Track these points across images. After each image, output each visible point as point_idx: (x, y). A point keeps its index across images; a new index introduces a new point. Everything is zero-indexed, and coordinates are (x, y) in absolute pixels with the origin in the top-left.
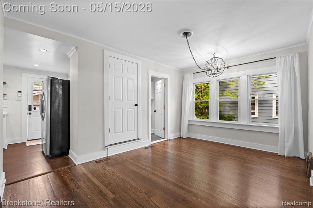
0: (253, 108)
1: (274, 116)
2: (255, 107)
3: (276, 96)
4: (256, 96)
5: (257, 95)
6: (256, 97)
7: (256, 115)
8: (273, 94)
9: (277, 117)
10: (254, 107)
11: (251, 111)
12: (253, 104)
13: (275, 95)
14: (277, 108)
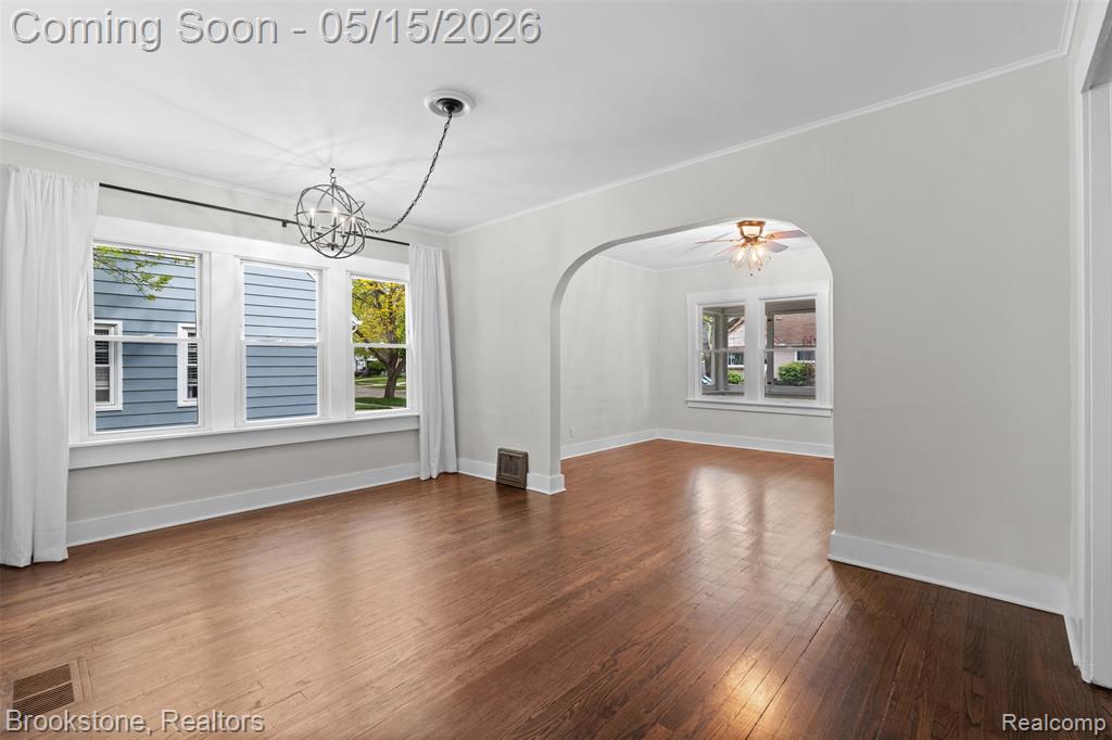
0: (104, 374)
1: (183, 399)
2: (108, 368)
3: (186, 332)
4: (114, 325)
5: (120, 323)
6: (112, 330)
7: (116, 402)
8: (180, 325)
9: (192, 402)
10: (108, 370)
11: (93, 386)
12: (102, 357)
13: (184, 328)
14: (193, 373)
